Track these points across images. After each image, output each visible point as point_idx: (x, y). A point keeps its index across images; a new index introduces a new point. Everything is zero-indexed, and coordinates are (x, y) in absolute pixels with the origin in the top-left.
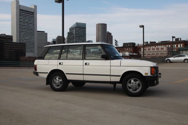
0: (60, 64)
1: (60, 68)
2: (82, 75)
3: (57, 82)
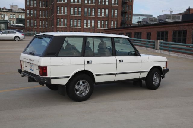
0: (88, 62)
1: (88, 68)
2: (115, 75)
3: (82, 88)
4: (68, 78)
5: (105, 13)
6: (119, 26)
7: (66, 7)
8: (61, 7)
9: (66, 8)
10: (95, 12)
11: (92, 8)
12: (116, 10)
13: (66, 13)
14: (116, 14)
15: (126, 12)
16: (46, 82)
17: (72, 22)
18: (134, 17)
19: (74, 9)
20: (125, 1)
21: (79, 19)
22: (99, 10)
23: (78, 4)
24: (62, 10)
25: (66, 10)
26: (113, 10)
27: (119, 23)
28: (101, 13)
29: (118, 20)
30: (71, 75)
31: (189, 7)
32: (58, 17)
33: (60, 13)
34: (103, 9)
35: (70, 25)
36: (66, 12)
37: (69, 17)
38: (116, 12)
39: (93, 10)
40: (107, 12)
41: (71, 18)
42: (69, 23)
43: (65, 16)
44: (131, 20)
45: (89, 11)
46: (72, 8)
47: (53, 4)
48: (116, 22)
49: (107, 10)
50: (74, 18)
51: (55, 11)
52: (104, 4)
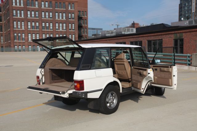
4: (102, 90)
5: (63, 27)
6: (77, 39)
7: (23, 21)
8: (18, 21)
9: (23, 23)
10: (53, 26)
11: (49, 22)
12: (73, 25)
13: (23, 28)
14: (73, 28)
15: (82, 26)
16: (83, 96)
17: (30, 37)
18: (89, 30)
19: (31, 24)
20: (81, 16)
21: (38, 34)
22: (57, 24)
23: (35, 18)
24: (19, 24)
25: (23, 24)
26: (70, 25)
27: (77, 36)
28: (59, 27)
29: (75, 34)
30: (103, 87)
31: (134, 22)
32: (15, 32)
33: (17, 27)
34: (61, 23)
35: (28, 39)
36: (23, 26)
37: (27, 32)
38: (73, 26)
39: (51, 24)
40: (65, 26)
41: (29, 33)
42: (26, 38)
43: (23, 31)
44: (87, 33)
45: (47, 25)
46: (29, 23)
47: (9, 18)
48: (74, 36)
49: (64, 24)
50: (32, 32)
51: (11, 25)
52: (61, 18)
